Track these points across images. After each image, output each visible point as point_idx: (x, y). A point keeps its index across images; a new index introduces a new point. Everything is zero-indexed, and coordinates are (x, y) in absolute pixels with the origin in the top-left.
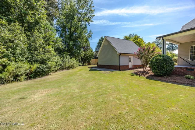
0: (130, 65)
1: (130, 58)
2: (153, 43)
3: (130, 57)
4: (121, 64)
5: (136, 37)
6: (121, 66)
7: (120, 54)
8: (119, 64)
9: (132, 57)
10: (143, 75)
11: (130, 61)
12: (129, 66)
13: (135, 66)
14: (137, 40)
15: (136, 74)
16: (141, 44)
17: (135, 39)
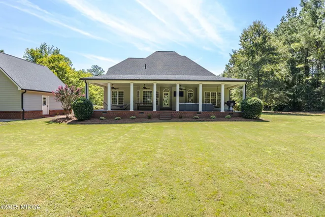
0: (45, 110)
1: (44, 98)
2: (89, 70)
3: (43, 96)
4: (26, 109)
5: (56, 56)
6: (26, 112)
7: (25, 91)
8: (22, 108)
9: (48, 97)
10: (64, 122)
11: (45, 103)
12: (42, 111)
13: (53, 111)
14: (58, 64)
15: (55, 121)
16: (66, 73)
17: (53, 60)
